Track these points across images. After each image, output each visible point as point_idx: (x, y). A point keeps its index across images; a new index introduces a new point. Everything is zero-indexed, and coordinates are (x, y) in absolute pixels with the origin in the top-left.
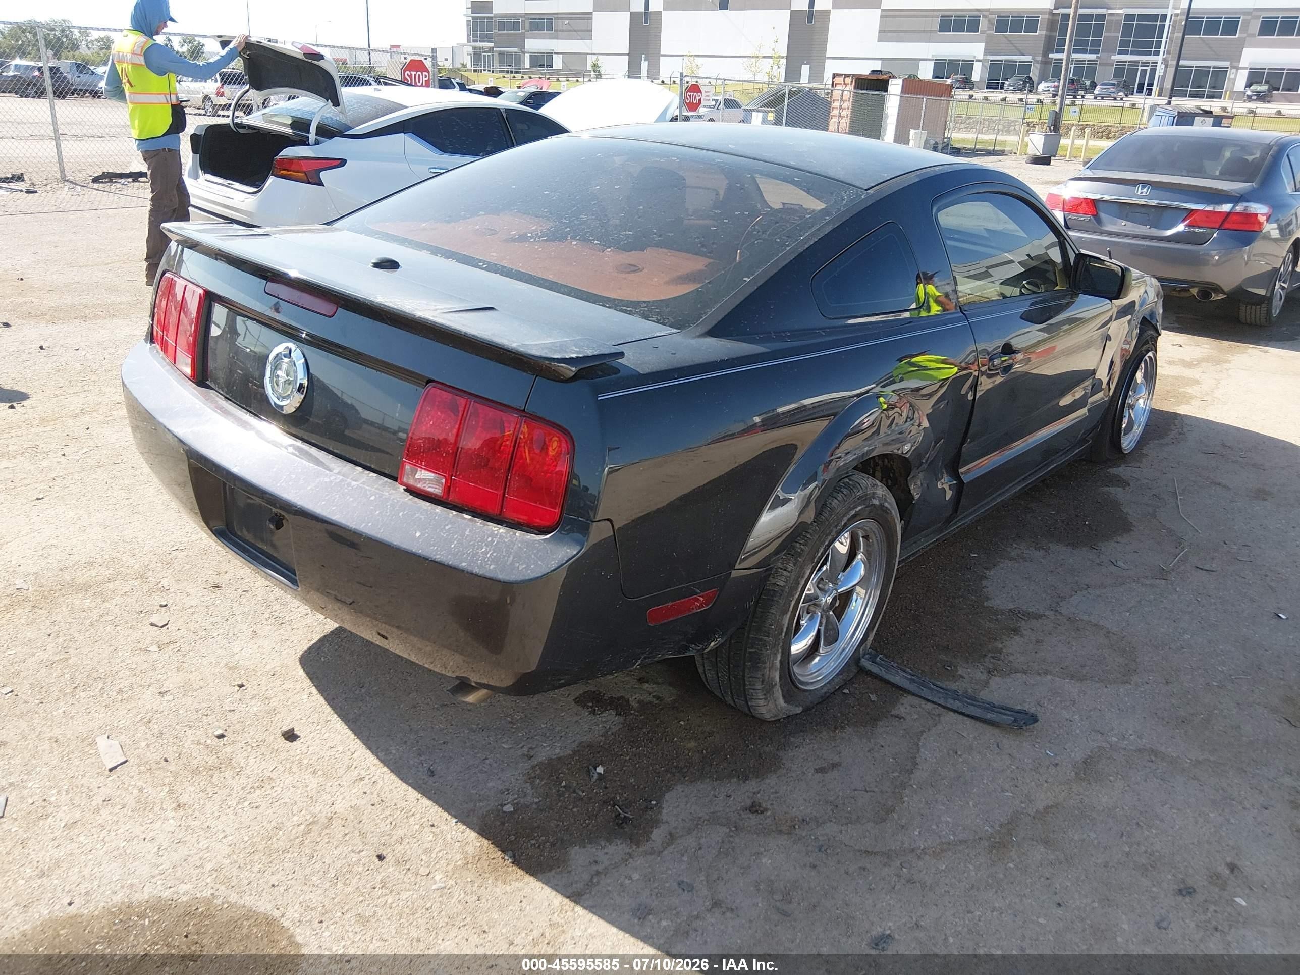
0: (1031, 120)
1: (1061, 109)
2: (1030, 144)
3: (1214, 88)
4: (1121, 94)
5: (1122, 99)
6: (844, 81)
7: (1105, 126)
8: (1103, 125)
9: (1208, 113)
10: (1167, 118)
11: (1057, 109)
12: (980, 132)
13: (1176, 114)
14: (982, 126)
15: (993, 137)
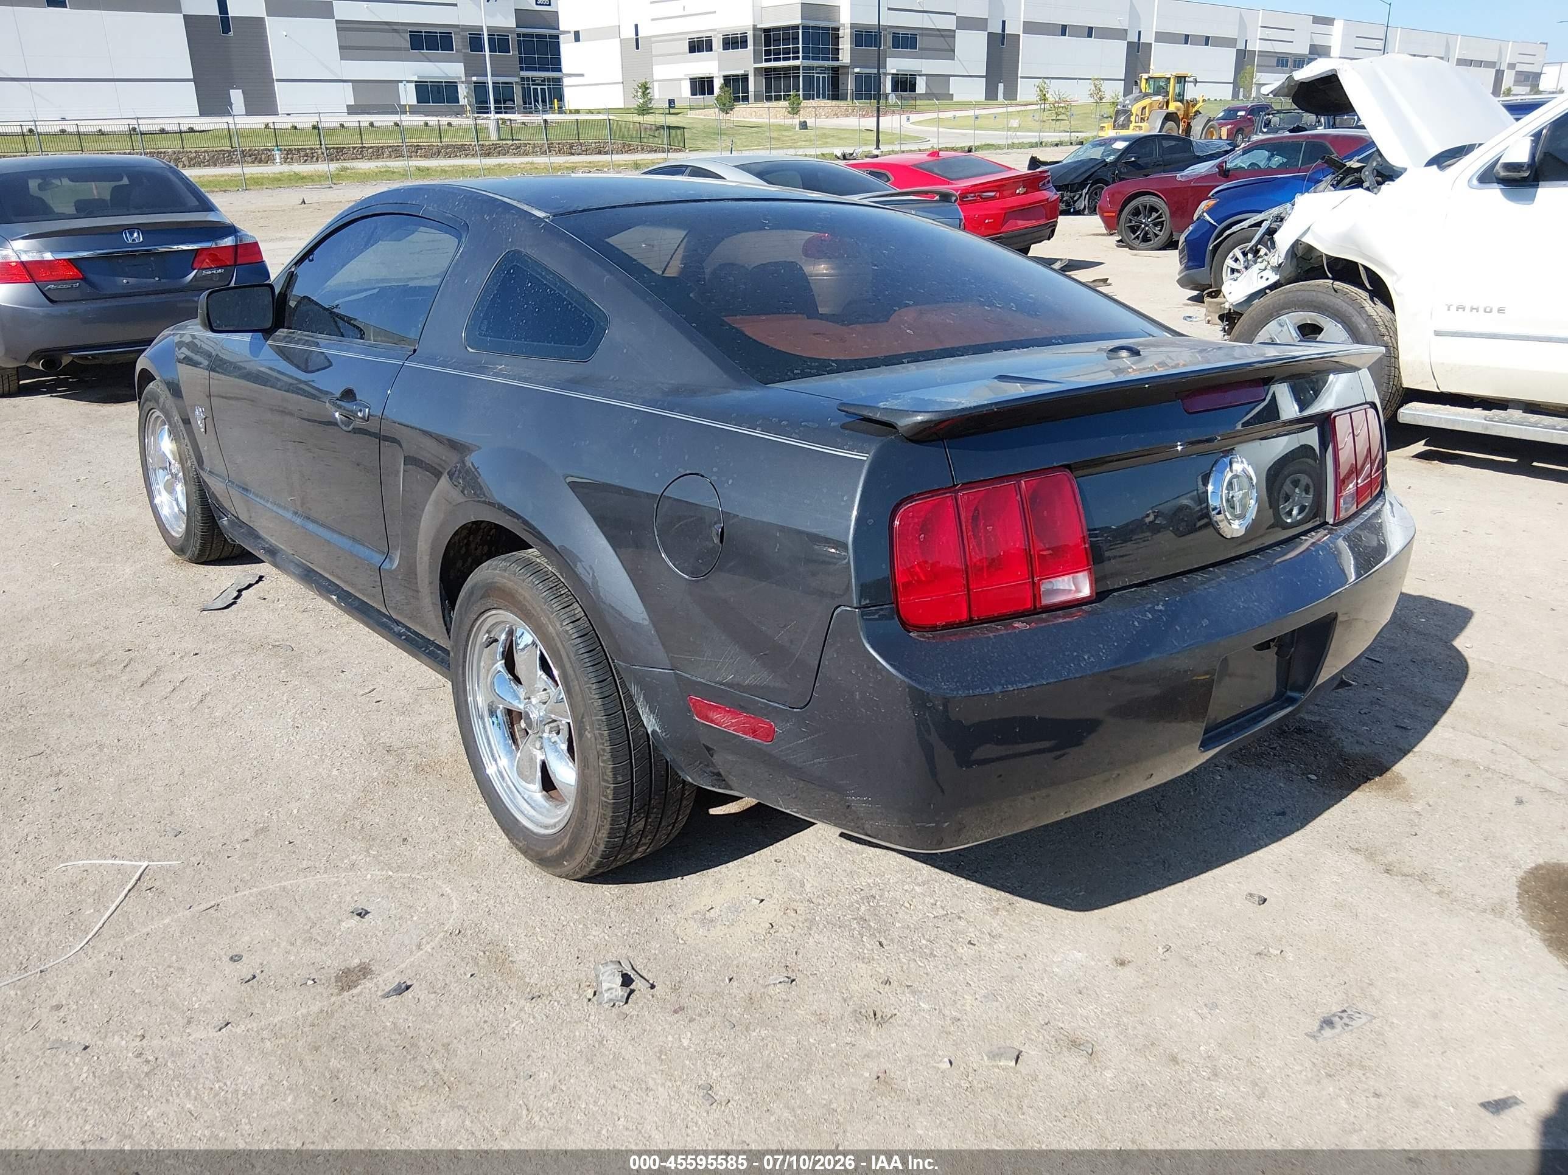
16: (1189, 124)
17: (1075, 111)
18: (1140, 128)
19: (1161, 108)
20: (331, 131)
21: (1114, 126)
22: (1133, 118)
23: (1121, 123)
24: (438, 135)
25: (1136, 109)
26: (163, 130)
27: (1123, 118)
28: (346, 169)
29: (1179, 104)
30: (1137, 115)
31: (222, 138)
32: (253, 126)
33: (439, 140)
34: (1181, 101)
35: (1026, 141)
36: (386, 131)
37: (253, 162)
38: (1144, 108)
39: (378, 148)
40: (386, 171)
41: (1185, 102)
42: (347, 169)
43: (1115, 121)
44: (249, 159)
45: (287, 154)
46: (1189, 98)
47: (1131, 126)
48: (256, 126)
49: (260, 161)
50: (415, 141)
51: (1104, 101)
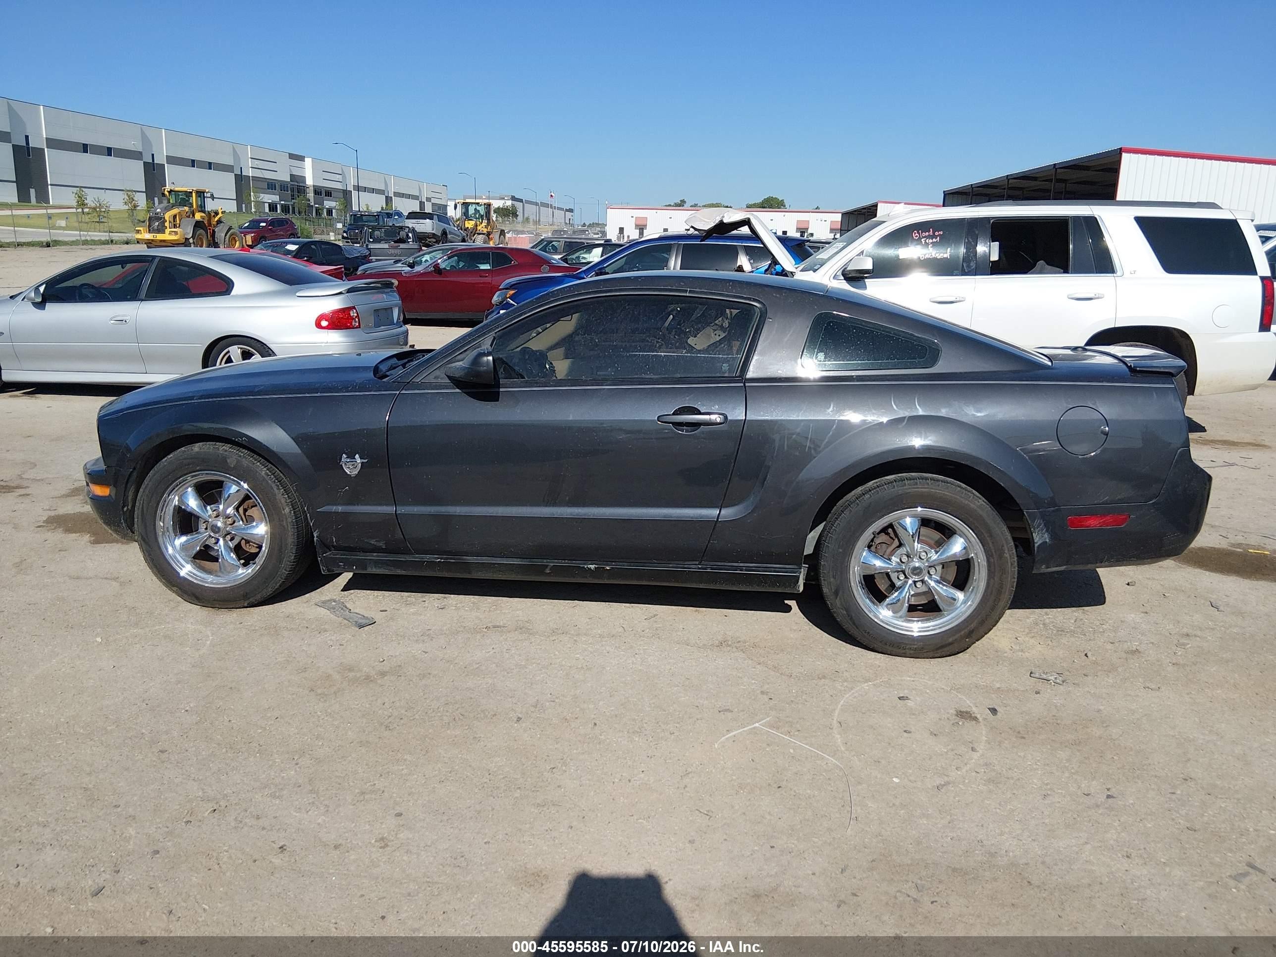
16: (214, 231)
17: (112, 215)
18: (176, 233)
19: (189, 217)
21: (149, 230)
22: (167, 224)
23: (156, 228)
25: (168, 216)
27: (157, 224)
29: (203, 214)
30: (170, 222)
34: (204, 212)
35: (96, 239)
38: (175, 217)
41: (207, 213)
43: (149, 226)
46: (209, 210)
47: (168, 231)
51: (138, 208)
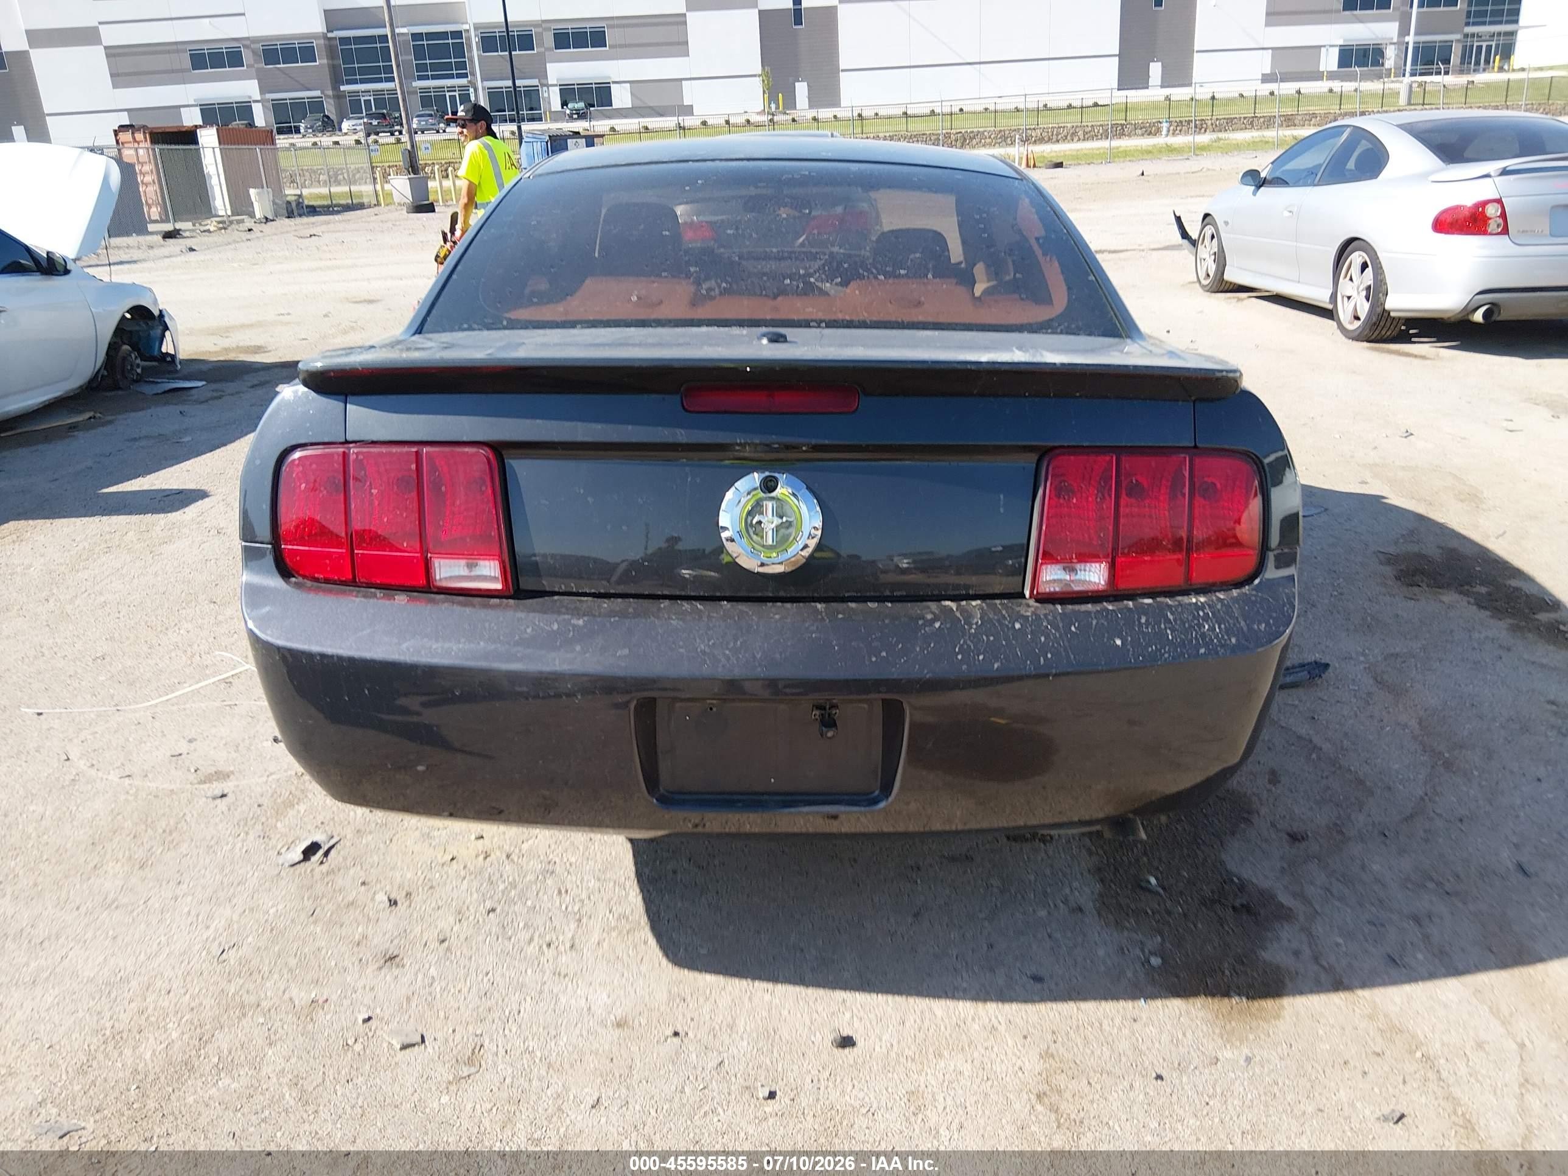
0: (360, 166)
1: (413, 146)
2: (394, 191)
3: (531, 109)
4: (442, 125)
5: (444, 131)
6: (134, 138)
7: (446, 163)
8: (443, 162)
9: (576, 134)
10: (539, 143)
11: (409, 147)
12: (304, 186)
13: (548, 138)
14: (303, 179)
15: (346, 189)
20: (1229, 101)
24: (1338, 102)
26: (1071, 105)
28: (1219, 139)
31: (1119, 111)
32: (1152, 99)
33: (1338, 107)
36: (1284, 100)
37: (1143, 135)
39: (1270, 117)
40: (1261, 141)
42: (1221, 139)
44: (1139, 132)
45: (1178, 126)
48: (1156, 99)
49: (1150, 133)
50: (1312, 109)
